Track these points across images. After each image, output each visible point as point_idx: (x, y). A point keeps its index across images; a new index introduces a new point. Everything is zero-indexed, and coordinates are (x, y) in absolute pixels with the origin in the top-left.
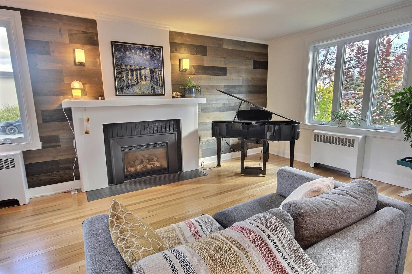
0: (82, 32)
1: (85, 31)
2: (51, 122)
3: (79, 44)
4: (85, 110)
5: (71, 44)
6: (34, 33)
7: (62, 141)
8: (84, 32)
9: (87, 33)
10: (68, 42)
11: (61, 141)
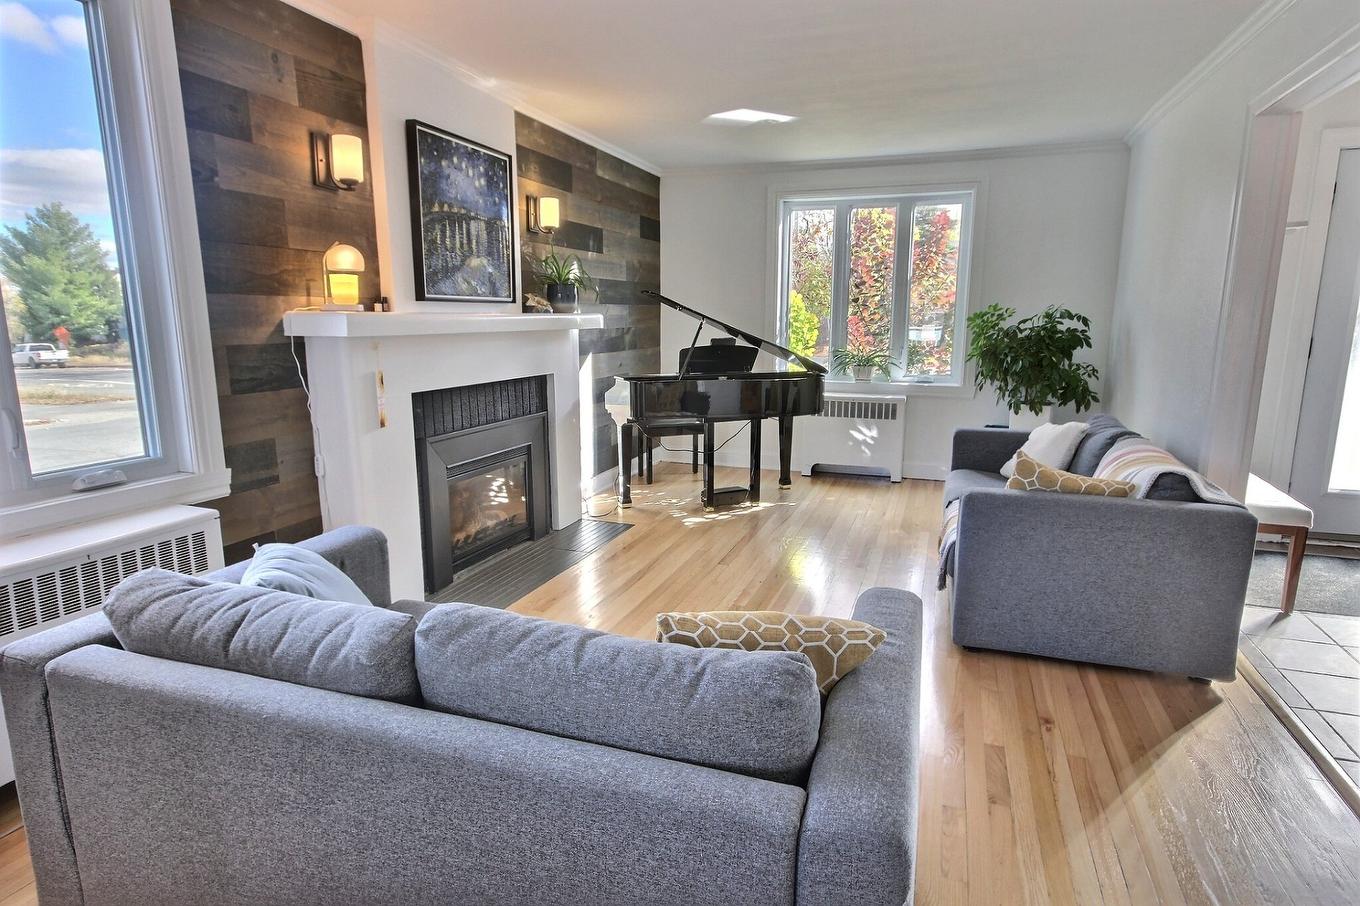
0: (328, 75)
1: (338, 70)
2: (253, 390)
3: (324, 114)
4: (376, 348)
5: (302, 110)
6: (204, 50)
7: (282, 462)
8: (335, 76)
9: (341, 79)
10: (295, 103)
11: (279, 461)
